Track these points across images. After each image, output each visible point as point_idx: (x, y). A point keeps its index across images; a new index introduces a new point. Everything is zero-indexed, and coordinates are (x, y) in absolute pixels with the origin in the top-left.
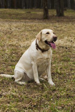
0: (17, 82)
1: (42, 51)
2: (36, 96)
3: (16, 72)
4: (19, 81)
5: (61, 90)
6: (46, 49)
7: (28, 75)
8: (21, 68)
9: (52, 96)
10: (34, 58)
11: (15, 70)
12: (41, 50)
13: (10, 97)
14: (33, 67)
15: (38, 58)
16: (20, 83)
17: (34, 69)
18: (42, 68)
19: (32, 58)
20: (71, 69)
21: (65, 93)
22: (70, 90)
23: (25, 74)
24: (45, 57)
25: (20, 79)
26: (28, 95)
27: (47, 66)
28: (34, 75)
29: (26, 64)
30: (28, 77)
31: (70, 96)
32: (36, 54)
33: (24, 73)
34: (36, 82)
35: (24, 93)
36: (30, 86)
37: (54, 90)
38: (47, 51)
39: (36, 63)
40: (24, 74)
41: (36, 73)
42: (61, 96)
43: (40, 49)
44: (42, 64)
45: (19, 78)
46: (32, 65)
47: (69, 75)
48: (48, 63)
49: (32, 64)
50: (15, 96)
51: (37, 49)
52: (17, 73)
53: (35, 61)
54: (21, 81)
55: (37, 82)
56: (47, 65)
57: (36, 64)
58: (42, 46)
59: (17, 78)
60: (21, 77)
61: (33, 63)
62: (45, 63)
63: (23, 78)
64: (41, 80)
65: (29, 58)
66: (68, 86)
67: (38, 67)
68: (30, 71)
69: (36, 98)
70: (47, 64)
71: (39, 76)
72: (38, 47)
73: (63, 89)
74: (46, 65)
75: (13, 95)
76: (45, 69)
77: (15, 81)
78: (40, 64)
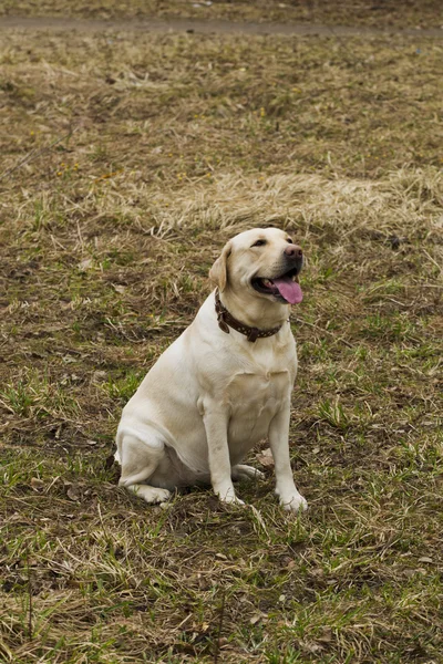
0: (132, 487)
1: (248, 334)
2: (214, 583)
3: (126, 440)
4: (139, 483)
5: (333, 542)
6: (267, 325)
7: (184, 455)
8: (149, 423)
9: (284, 579)
10: (212, 379)
11: (119, 430)
12: (242, 332)
13: (95, 588)
14: (204, 420)
15: (232, 378)
17: (213, 431)
18: (251, 425)
19: (205, 378)
20: (402, 400)
21: (344, 562)
22: (374, 543)
23: (168, 450)
24: (265, 368)
25: (142, 475)
26: (175, 569)
27: (275, 418)
28: (211, 457)
29: (176, 404)
30: (182, 464)
31: (369, 577)
32: (223, 356)
33: (166, 446)
34: (217, 497)
35: (161, 563)
36: (189, 516)
37: (299, 545)
39: (221, 403)
40: (162, 455)
41: (219, 448)
42: (327, 576)
43: (237, 325)
44: (253, 407)
45: (141, 470)
46: (200, 412)
48: (278, 402)
49: (202, 408)
50: (118, 584)
51: (223, 327)
52: (133, 448)
53: (219, 393)
55: (222, 498)
56: (274, 411)
57: (225, 405)
58: (242, 310)
59: (132, 470)
60: (147, 465)
61: (206, 401)
62: (265, 399)
63: (158, 468)
64: (245, 472)
65: (189, 378)
66: (366, 522)
67: (231, 419)
68: (194, 437)
69: (214, 592)
70: (273, 405)
72: (226, 320)
73: (339, 537)
74: (268, 410)
75: (107, 577)
76: (266, 430)
77: (121, 480)
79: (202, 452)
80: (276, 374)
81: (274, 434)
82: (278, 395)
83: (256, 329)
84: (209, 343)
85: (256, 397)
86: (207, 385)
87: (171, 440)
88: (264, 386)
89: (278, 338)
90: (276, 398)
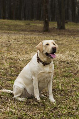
0: (16, 98)
1: (43, 64)
2: (37, 114)
3: (15, 87)
4: (18, 97)
5: (63, 108)
6: (48, 62)
7: (28, 90)
8: (21, 83)
9: (53, 114)
10: (35, 72)
12: (42, 63)
13: (9, 114)
15: (39, 73)
16: (20, 99)
17: (35, 84)
18: (43, 84)
19: (33, 72)
20: (73, 86)
21: (66, 111)
22: (72, 108)
23: (25, 89)
24: (47, 71)
26: (28, 112)
28: (35, 91)
29: (27, 78)
30: (28, 93)
31: (72, 115)
32: (37, 68)
33: (24, 88)
35: (24, 110)
36: (30, 103)
37: (56, 108)
38: (49, 65)
40: (23, 90)
41: (36, 89)
42: (63, 114)
44: (44, 79)
45: (18, 94)
46: (32, 80)
47: (71, 91)
48: (50, 79)
49: (33, 80)
50: (14, 113)
51: (38, 62)
52: (17, 89)
54: (20, 97)
56: (49, 81)
57: (38, 79)
59: (17, 94)
60: (20, 92)
61: (34, 78)
62: (47, 78)
63: (22, 93)
66: (70, 104)
67: (39, 82)
68: (30, 86)
69: (37, 116)
70: (48, 79)
71: (40, 92)
74: (47, 80)
75: (12, 112)
77: (14, 96)
78: (42, 79)
79: (32, 90)
80: (49, 73)
81: (49, 86)
82: (50, 77)
83: (45, 63)
84: (35, 64)
85: (45, 77)
86: (34, 74)
87: (25, 87)
88: (47, 75)
89: (50, 65)
90: (49, 78)
